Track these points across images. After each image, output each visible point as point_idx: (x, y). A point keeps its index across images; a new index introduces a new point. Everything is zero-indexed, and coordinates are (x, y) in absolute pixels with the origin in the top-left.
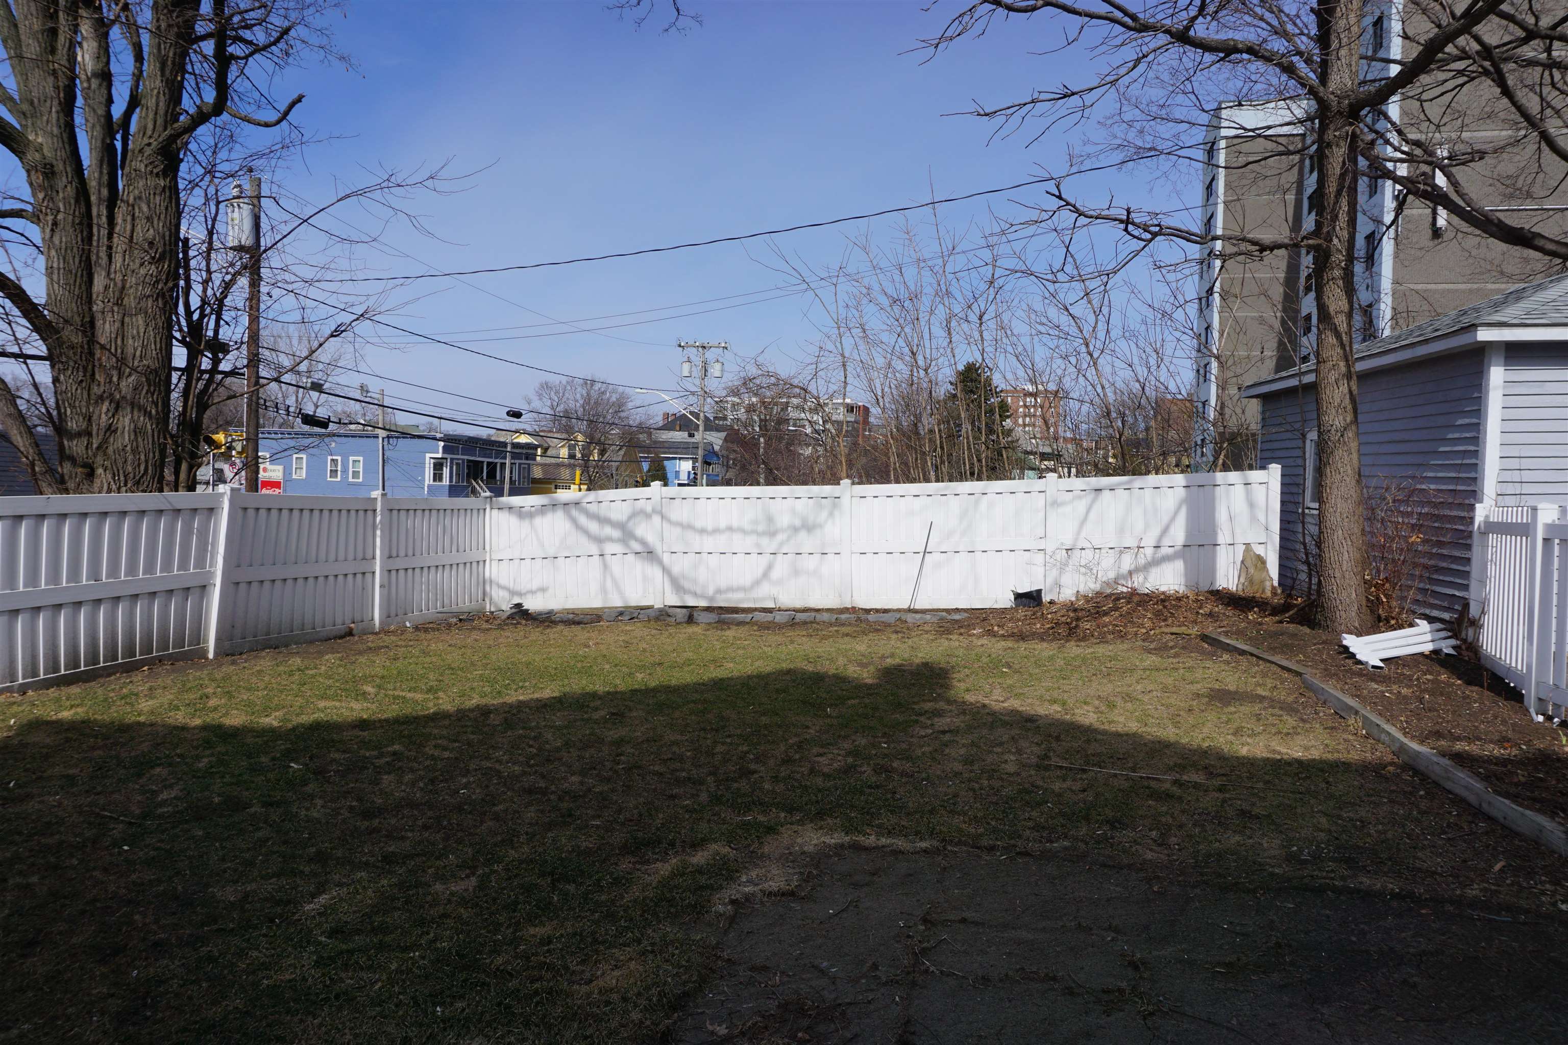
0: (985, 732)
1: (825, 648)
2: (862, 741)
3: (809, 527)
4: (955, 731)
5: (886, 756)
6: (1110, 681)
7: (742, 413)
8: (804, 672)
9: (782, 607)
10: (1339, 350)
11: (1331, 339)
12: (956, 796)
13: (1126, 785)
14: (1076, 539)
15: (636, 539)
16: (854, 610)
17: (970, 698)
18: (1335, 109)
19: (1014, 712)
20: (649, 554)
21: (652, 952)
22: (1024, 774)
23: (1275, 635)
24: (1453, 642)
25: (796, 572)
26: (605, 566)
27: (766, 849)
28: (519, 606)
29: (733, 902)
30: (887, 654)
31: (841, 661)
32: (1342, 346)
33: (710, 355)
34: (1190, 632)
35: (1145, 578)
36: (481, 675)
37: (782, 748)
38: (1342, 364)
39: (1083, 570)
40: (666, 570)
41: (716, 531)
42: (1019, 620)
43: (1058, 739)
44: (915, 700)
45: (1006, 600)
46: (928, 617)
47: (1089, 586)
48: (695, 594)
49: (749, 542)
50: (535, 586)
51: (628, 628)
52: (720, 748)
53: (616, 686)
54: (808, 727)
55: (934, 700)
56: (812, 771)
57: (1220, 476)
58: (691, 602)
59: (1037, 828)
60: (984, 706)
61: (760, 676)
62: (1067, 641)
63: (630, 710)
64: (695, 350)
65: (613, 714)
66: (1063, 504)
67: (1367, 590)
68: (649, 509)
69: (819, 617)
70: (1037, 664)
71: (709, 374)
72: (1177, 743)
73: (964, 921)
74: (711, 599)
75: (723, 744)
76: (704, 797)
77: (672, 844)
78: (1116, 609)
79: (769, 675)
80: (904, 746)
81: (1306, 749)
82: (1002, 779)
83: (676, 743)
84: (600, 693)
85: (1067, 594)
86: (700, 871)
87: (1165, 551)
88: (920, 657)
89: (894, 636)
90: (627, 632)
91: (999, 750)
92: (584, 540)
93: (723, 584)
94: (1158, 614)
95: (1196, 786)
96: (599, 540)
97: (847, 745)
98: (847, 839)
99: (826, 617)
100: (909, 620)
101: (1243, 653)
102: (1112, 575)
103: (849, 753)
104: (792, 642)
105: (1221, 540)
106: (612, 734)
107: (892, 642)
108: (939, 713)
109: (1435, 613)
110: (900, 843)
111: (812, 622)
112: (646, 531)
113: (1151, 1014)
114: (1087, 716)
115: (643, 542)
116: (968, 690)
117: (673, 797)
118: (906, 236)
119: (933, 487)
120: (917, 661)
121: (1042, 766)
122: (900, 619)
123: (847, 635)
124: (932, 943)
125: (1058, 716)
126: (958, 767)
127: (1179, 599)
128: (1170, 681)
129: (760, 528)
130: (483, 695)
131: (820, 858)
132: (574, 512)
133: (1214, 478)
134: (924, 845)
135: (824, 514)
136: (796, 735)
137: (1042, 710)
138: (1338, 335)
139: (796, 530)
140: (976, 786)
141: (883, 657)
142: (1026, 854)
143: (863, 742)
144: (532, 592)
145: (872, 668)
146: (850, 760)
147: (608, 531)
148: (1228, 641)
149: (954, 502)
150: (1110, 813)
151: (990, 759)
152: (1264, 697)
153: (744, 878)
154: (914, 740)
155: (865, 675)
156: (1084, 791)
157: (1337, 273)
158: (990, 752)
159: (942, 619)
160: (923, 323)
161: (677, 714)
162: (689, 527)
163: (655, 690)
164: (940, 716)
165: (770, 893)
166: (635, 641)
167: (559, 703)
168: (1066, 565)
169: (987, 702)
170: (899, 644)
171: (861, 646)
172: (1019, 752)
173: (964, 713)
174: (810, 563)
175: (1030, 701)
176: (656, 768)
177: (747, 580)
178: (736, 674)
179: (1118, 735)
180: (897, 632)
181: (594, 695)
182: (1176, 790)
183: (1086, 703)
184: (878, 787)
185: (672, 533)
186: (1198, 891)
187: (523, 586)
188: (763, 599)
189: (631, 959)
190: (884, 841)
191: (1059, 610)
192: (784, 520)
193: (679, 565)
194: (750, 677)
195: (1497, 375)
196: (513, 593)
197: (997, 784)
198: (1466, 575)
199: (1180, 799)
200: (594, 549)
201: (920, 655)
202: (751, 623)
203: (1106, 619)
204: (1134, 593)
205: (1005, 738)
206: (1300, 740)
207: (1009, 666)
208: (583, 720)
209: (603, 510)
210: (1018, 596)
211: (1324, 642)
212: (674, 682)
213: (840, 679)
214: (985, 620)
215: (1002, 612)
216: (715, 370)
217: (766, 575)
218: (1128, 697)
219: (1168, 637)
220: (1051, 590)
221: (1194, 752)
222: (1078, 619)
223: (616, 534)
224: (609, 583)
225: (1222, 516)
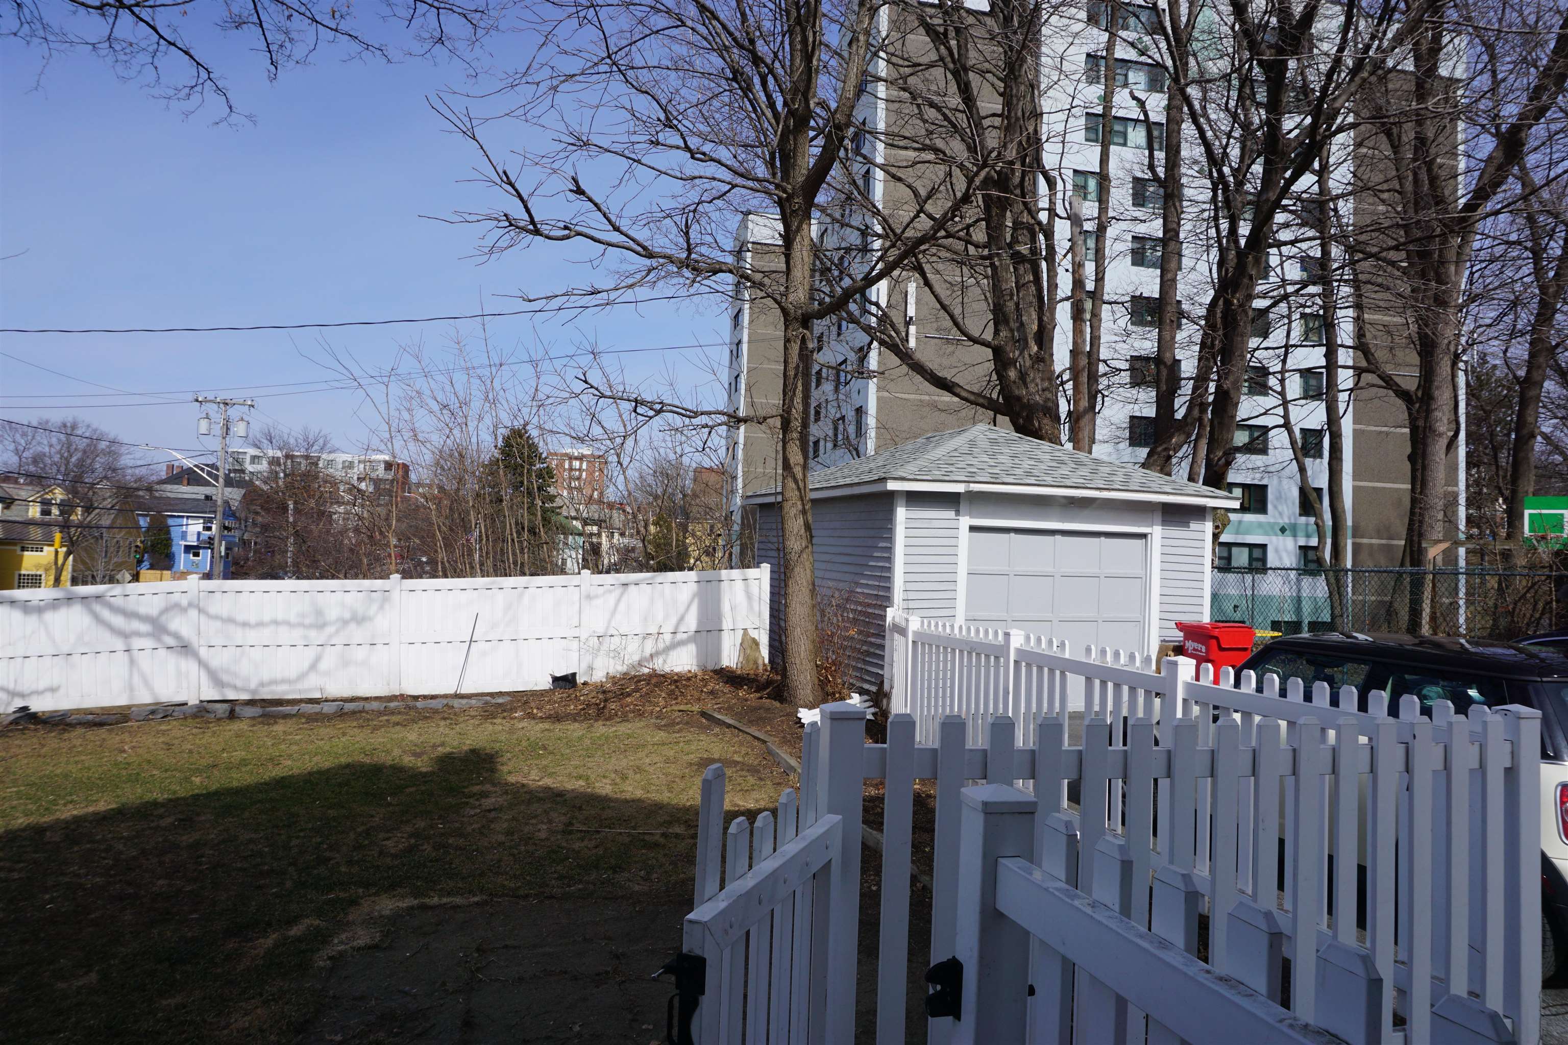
0: (522, 808)
1: (379, 739)
2: (421, 824)
3: (359, 619)
4: (499, 809)
5: (442, 834)
6: (626, 757)
7: (263, 466)
8: (362, 765)
9: (330, 697)
10: (797, 493)
11: (791, 485)
12: (500, 861)
13: (627, 840)
14: (608, 628)
15: (169, 633)
16: (402, 697)
17: (512, 779)
18: (792, 315)
19: (547, 789)
20: (185, 648)
21: (273, 1000)
22: (552, 839)
23: (755, 709)
24: (873, 710)
25: (345, 663)
26: (132, 662)
27: (351, 918)
28: (25, 709)
29: (330, 958)
30: (438, 742)
31: (396, 752)
32: (799, 489)
33: (233, 412)
34: (693, 709)
35: (665, 661)
36: (17, 793)
37: (352, 835)
38: (799, 503)
39: (612, 655)
40: (202, 663)
41: (260, 624)
42: (555, 702)
43: (580, 808)
44: (466, 784)
45: (545, 683)
46: (473, 702)
47: (617, 668)
48: (235, 688)
49: (296, 635)
50: (41, 686)
51: (163, 727)
52: (294, 842)
53: (175, 792)
54: (372, 816)
55: (482, 783)
56: (381, 853)
57: (724, 573)
58: (232, 696)
59: (561, 878)
60: (523, 785)
61: (320, 772)
62: (596, 720)
63: (198, 814)
64: (215, 406)
65: (181, 820)
66: (596, 597)
67: (819, 673)
68: (184, 602)
69: (368, 706)
70: (569, 745)
71: (231, 432)
72: (668, 804)
73: (506, 947)
74: (254, 692)
75: (298, 837)
76: (289, 884)
77: (269, 924)
78: (637, 690)
79: (328, 770)
80: (457, 825)
81: (757, 801)
82: (535, 844)
83: (251, 841)
84: (160, 800)
85: (599, 676)
86: (299, 940)
87: (680, 636)
88: (469, 743)
89: (442, 723)
90: (164, 732)
91: (534, 821)
92: (106, 635)
93: (266, 677)
94: (671, 694)
95: (677, 836)
96: (125, 635)
97: (408, 829)
98: (416, 902)
99: (375, 705)
100: (456, 705)
101: (729, 726)
102: (636, 658)
103: (411, 835)
104: (344, 734)
105: (724, 627)
106: (186, 839)
107: (441, 729)
108: (484, 795)
109: (866, 686)
110: (458, 900)
111: (360, 712)
112: (181, 625)
113: (623, 982)
114: (604, 788)
115: (176, 636)
116: (510, 772)
117: (259, 887)
118: (457, 346)
119: (480, 581)
120: (465, 748)
121: (567, 831)
122: (447, 705)
123: (398, 724)
124: (484, 963)
125: (582, 790)
126: (501, 838)
127: (689, 679)
128: (672, 753)
129: (307, 621)
130: (27, 814)
131: (396, 918)
132: (97, 608)
133: (720, 575)
134: (476, 899)
135: (375, 607)
136: (363, 824)
137: (569, 786)
138: (796, 481)
139: (345, 623)
140: (516, 851)
141: (434, 746)
142: (551, 897)
143: (423, 824)
144: (38, 693)
145: (425, 758)
146: (413, 841)
147: (136, 625)
148: (719, 717)
149: (500, 596)
150: (613, 861)
151: (527, 829)
152: (738, 762)
153: (336, 941)
154: (465, 819)
155: (419, 764)
156: (596, 847)
157: (795, 435)
158: (527, 824)
159: (486, 703)
160: (471, 429)
161: (246, 814)
162: (230, 620)
163: (217, 793)
164: (487, 797)
165: (359, 948)
166: (176, 742)
167: (120, 814)
168: (599, 650)
169: (525, 782)
170: (447, 731)
171: (412, 735)
172: (550, 822)
173: (506, 793)
174: (360, 654)
175: (560, 778)
176: (239, 865)
177: (292, 674)
178: (296, 771)
179: (626, 801)
180: (445, 719)
181: (155, 804)
182: (662, 840)
183: (604, 777)
184: (437, 860)
185: (211, 628)
186: (666, 907)
187: (25, 686)
188: (310, 690)
189: (257, 1007)
190: (445, 900)
191: (592, 691)
192: (333, 614)
193: (218, 659)
194: (310, 774)
195: (901, 513)
196: (14, 694)
197: (531, 848)
198: (882, 657)
199: (664, 846)
200: (119, 644)
201: (468, 742)
202: (298, 715)
203: (629, 700)
204: (654, 675)
205: (539, 811)
206: (755, 795)
207: (544, 748)
208: (150, 828)
209: (131, 604)
210: (556, 680)
211: (787, 715)
212: (235, 784)
213: (397, 769)
214: (526, 702)
215: (542, 693)
216: (239, 429)
217: (313, 666)
218: (639, 769)
219: (677, 714)
220: (585, 673)
221: (679, 810)
222: (606, 700)
223: (144, 628)
224: (136, 679)
225: (726, 607)
